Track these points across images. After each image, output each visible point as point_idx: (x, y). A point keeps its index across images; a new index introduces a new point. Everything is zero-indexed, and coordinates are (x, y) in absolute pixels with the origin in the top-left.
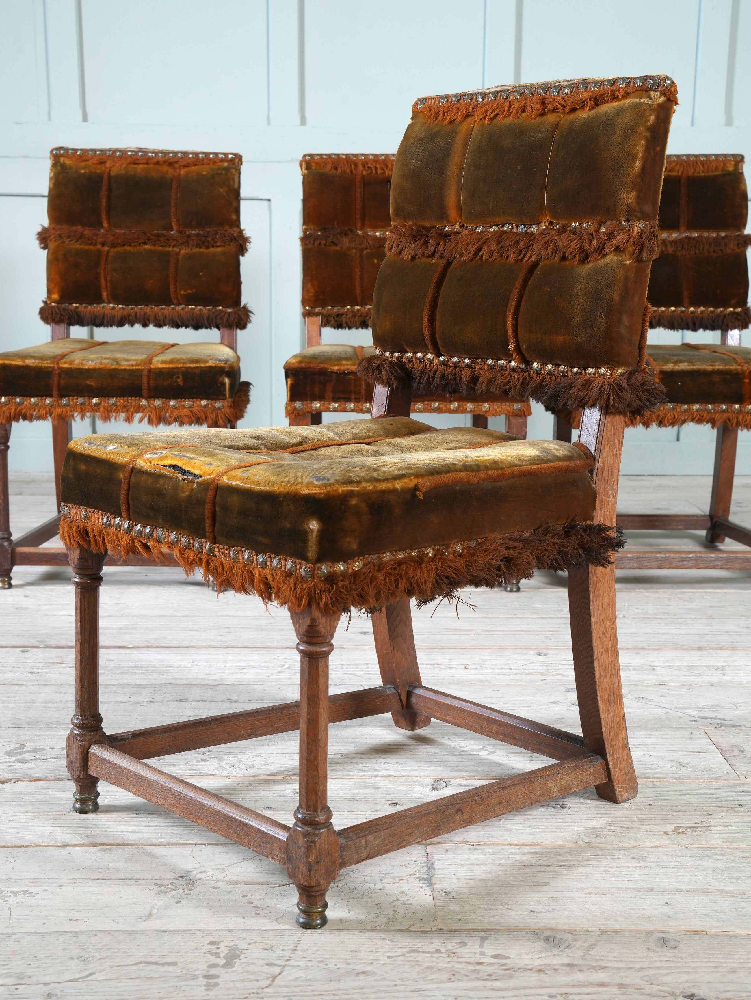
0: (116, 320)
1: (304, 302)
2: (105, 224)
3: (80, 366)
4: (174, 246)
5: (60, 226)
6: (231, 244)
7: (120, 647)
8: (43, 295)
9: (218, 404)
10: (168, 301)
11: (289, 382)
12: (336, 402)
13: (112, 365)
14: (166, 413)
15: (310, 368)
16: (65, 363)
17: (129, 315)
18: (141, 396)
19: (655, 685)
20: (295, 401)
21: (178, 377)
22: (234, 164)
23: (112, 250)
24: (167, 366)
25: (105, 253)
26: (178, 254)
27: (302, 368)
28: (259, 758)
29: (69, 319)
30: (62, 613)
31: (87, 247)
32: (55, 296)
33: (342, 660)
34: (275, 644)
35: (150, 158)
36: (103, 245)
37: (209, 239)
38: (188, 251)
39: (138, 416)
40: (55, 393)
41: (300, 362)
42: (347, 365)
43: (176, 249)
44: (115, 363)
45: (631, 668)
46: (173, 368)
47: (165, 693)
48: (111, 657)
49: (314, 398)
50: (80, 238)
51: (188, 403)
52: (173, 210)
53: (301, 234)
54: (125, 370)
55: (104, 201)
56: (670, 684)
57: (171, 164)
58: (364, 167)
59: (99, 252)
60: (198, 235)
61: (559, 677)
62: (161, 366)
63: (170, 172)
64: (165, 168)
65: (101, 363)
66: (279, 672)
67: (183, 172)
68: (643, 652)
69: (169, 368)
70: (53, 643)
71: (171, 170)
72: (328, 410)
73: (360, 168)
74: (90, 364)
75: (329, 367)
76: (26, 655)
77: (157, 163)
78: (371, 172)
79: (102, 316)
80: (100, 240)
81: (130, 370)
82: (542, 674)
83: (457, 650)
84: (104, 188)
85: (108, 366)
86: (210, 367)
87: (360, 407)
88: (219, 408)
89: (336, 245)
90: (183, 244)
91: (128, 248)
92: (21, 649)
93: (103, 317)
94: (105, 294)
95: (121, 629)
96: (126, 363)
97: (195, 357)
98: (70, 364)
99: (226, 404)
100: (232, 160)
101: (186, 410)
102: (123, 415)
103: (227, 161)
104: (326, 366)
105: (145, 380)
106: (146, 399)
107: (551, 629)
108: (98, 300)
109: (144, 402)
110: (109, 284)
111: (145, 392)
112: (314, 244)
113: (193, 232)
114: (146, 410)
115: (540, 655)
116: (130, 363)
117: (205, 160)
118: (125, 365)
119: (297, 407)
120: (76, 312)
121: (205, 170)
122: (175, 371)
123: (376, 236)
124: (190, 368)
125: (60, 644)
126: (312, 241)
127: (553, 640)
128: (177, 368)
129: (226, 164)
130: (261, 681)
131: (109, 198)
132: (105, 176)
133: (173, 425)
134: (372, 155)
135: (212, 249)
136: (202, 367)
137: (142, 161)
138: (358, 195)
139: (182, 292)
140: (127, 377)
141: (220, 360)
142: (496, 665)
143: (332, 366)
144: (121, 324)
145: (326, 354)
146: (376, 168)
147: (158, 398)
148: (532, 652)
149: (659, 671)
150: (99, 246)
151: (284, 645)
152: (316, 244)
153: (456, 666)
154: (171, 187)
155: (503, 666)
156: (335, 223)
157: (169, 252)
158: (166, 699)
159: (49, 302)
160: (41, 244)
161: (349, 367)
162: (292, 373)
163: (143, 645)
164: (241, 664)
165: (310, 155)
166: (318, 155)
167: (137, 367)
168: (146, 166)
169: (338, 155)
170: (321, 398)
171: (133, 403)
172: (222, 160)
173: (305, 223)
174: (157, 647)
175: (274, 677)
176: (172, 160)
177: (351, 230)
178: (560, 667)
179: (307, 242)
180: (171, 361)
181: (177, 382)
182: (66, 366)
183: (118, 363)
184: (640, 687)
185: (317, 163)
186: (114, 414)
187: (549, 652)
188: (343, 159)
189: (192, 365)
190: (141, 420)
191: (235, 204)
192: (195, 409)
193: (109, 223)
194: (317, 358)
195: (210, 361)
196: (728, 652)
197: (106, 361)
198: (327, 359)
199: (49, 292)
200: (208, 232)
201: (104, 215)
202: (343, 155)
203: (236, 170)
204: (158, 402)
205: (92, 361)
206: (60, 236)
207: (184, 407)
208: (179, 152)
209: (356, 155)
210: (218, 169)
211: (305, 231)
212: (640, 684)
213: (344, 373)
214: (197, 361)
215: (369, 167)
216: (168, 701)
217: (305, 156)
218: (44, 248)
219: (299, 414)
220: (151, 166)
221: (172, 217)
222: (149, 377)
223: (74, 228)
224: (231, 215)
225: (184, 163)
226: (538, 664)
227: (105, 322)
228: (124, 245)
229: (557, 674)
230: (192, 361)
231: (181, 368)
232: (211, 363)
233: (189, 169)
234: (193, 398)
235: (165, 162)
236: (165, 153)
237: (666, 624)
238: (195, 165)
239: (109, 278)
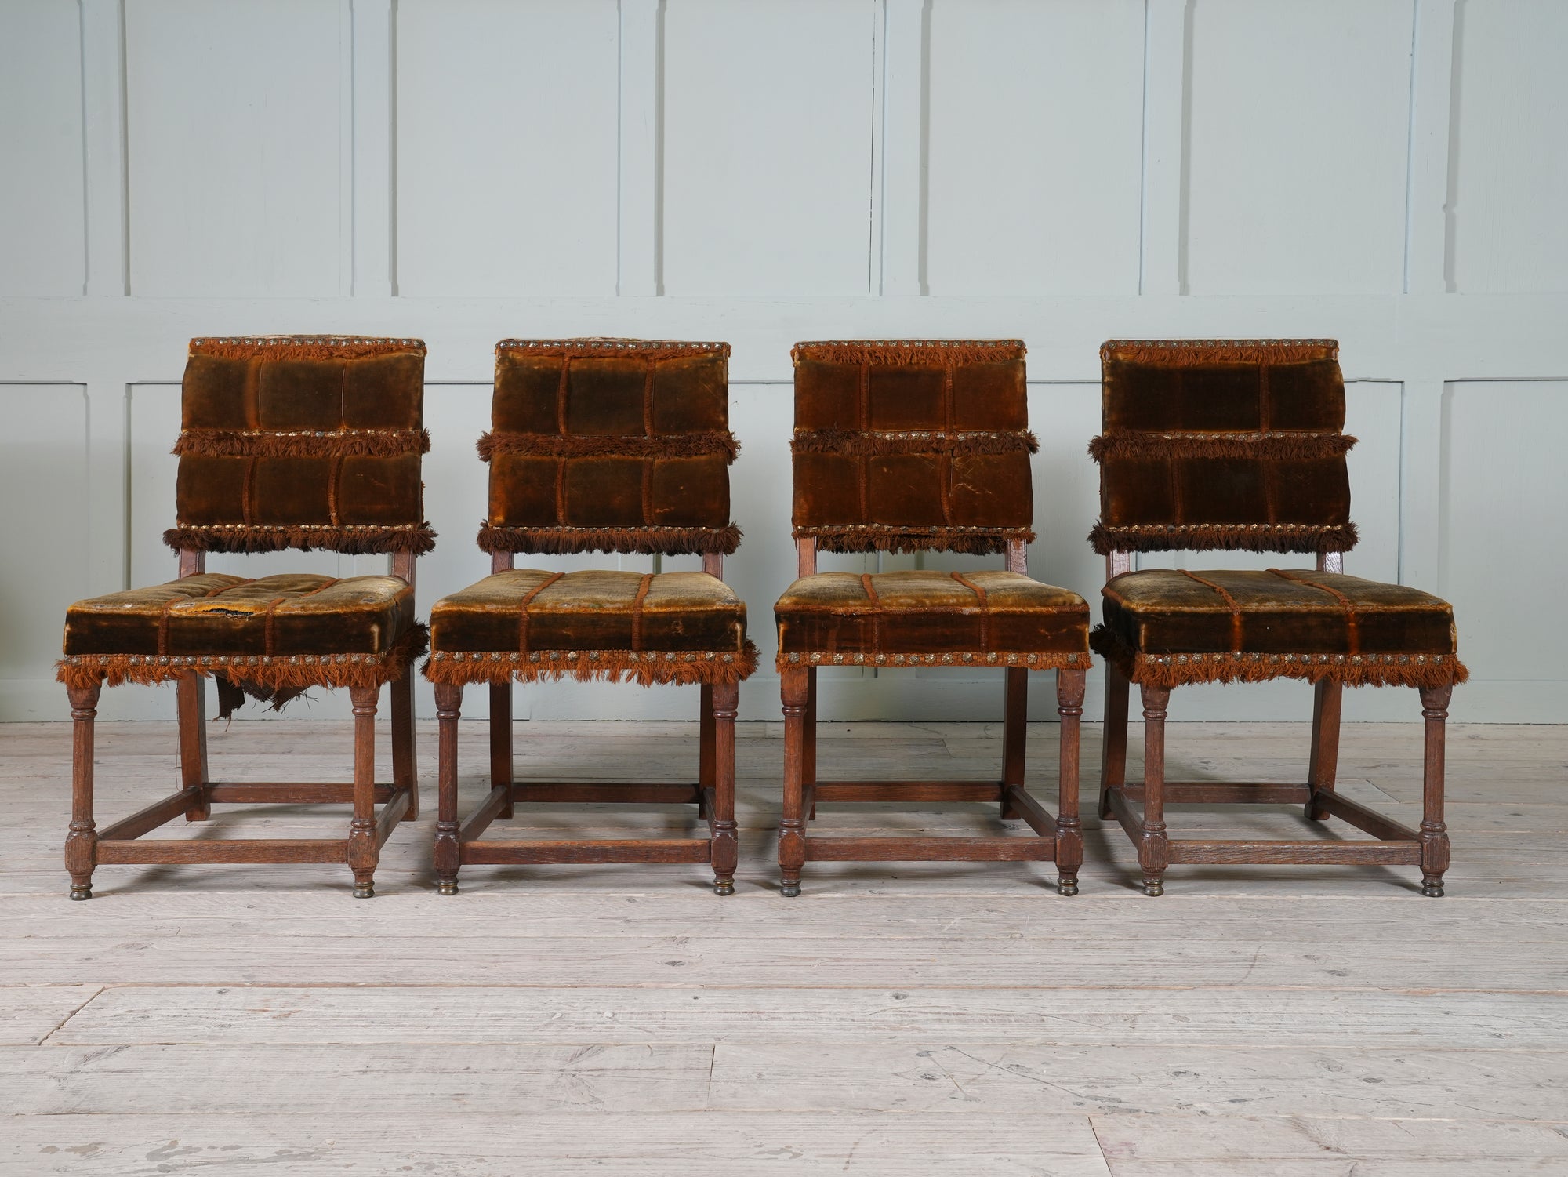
0: (573, 546)
1: (795, 520)
2: (562, 430)
3: (554, 611)
4: (648, 455)
5: (505, 433)
6: (719, 451)
7: (348, 985)
8: (485, 515)
9: (727, 657)
10: (638, 521)
11: (782, 629)
12: (840, 653)
13: (593, 608)
14: (661, 668)
15: (809, 610)
16: (535, 607)
17: (590, 539)
18: (630, 648)
19: (1039, 1045)
20: (789, 652)
21: (677, 624)
22: (721, 355)
23: (570, 460)
24: (664, 610)
25: (562, 465)
26: (652, 464)
27: (798, 611)
28: (482, 1165)
29: (516, 545)
30: (288, 933)
31: (539, 458)
32: (500, 519)
33: (634, 1006)
34: (551, 981)
35: (618, 351)
36: (560, 454)
37: (692, 445)
38: (665, 459)
39: (626, 673)
40: (523, 644)
41: (796, 603)
42: (855, 606)
43: (650, 458)
44: (597, 606)
45: (1013, 1019)
46: (671, 613)
47: (386, 1058)
48: (332, 1001)
49: (813, 648)
50: (534, 446)
51: (690, 656)
52: (646, 411)
53: (792, 438)
54: (610, 614)
55: (562, 403)
56: (1059, 1043)
57: (644, 357)
58: (871, 355)
59: (555, 463)
60: (677, 441)
61: (916, 1034)
62: (655, 610)
63: (642, 366)
64: (637, 362)
65: (579, 607)
66: (546, 1025)
67: (658, 365)
68: (1034, 993)
69: (665, 613)
70: (262, 978)
71: (644, 364)
72: (830, 663)
73: (867, 356)
74: (566, 608)
75: (833, 609)
76: (224, 998)
77: (628, 355)
78: (880, 363)
79: (556, 541)
80: (556, 449)
81: (616, 614)
82: (893, 1029)
83: (789, 990)
84: (562, 386)
85: (588, 610)
86: (717, 610)
87: (872, 659)
88: (728, 662)
89: (836, 450)
90: (659, 451)
91: (590, 458)
92: (219, 988)
93: (558, 542)
94: (561, 515)
95: (357, 957)
96: (612, 606)
97: (697, 596)
98: (541, 609)
99: (737, 656)
100: (718, 351)
101: (686, 665)
102: (607, 672)
103: (712, 352)
104: (829, 607)
105: (636, 628)
106: (636, 652)
107: (922, 957)
108: (552, 520)
109: (633, 656)
110: (566, 503)
111: (635, 644)
112: (808, 449)
113: (671, 437)
114: (636, 665)
115: (897, 998)
116: (616, 606)
117: (686, 351)
118: (609, 608)
119: (792, 659)
120: (525, 538)
121: (686, 363)
122: (673, 616)
123: (886, 440)
124: (692, 612)
125: (272, 980)
126: (806, 447)
127: (920, 974)
128: (676, 612)
129: (711, 355)
130: (518, 1040)
131: (568, 398)
132: (564, 372)
133: (670, 683)
134: (880, 342)
135: (695, 457)
136: (707, 611)
137: (609, 354)
138: (863, 390)
139: (658, 511)
140: (612, 625)
141: (729, 602)
142: (835, 1013)
143: (836, 607)
144: (577, 550)
145: (827, 590)
146: (886, 358)
147: (651, 650)
148: (888, 994)
149: (1050, 1022)
150: (555, 456)
151: (562, 983)
152: (811, 450)
153: (782, 1016)
154: (645, 384)
155: (844, 1016)
156: (835, 424)
157: (640, 461)
158: (385, 1068)
159: (490, 525)
160: (481, 454)
161: (857, 608)
162: (785, 618)
163: (378, 982)
164: (500, 1012)
165: (803, 343)
166: (814, 343)
167: (625, 612)
168: (613, 360)
169: (839, 342)
170: (822, 648)
171: (621, 657)
172: (707, 351)
173: (796, 424)
174: (396, 986)
175: (537, 1033)
176: (645, 352)
177: (855, 433)
178: (921, 1016)
179: (800, 447)
180: (668, 604)
181: (675, 630)
182: (536, 611)
183: (601, 607)
184: (1019, 1049)
185: (812, 353)
186: (596, 671)
187: (910, 993)
188: (844, 347)
189: (694, 609)
190: (629, 679)
191: (722, 403)
192: (699, 663)
193: (567, 428)
194: (816, 598)
195: (718, 603)
196: (1147, 993)
197: (586, 604)
198: (830, 598)
199: (492, 513)
200: (690, 437)
201: (561, 419)
202: (845, 342)
203: (724, 362)
204: (652, 656)
205: (568, 604)
206: (507, 445)
207: (685, 661)
208: (653, 342)
209: (862, 342)
210: (702, 362)
211: (796, 435)
212: (1020, 1043)
213: (851, 616)
214: (701, 603)
215: (876, 357)
216: (386, 1071)
217: (797, 345)
218: (485, 460)
219: (794, 668)
220: (620, 359)
221: (646, 420)
222: (640, 624)
223: (524, 435)
224: (718, 416)
225: (661, 355)
226: (891, 1013)
227: (559, 548)
228: (587, 454)
229: (913, 1028)
230: (694, 603)
231: (681, 612)
232: (718, 606)
233: (667, 362)
234: (695, 650)
235: (637, 354)
236: (637, 343)
237: (1075, 949)
238: (674, 357)
239: (566, 495)
